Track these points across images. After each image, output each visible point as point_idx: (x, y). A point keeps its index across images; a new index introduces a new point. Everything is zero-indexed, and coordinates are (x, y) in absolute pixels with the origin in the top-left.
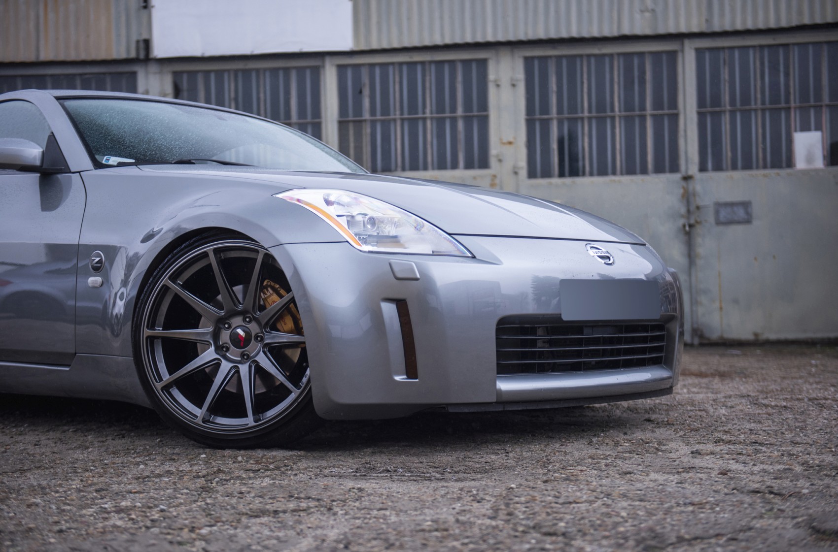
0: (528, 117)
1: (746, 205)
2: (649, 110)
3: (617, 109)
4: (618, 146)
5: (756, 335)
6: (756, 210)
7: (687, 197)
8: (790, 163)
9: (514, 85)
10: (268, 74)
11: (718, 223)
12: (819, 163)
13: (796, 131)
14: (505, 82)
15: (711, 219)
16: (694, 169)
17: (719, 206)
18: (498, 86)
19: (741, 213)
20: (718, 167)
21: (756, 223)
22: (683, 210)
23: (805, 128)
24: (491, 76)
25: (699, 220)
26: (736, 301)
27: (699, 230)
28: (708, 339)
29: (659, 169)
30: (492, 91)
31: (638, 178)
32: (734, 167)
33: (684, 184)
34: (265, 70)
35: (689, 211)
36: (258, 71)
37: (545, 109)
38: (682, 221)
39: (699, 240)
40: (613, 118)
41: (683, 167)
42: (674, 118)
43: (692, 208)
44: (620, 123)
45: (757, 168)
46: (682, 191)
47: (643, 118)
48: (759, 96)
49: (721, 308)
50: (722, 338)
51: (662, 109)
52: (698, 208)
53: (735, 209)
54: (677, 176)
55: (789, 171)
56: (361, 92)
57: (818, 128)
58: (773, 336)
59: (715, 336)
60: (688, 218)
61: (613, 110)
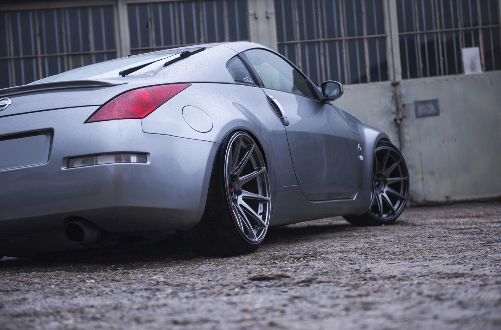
0: (279, 43)
1: (435, 102)
2: (365, 36)
3: (343, 34)
4: (345, 63)
5: (447, 197)
6: (442, 105)
7: (396, 98)
8: (461, 71)
9: (268, 18)
10: (67, 12)
11: (418, 116)
12: (479, 70)
13: (463, 47)
14: (261, 14)
15: (413, 114)
16: (399, 78)
17: (418, 103)
18: (256, 18)
19: (432, 108)
20: (414, 75)
21: (442, 114)
22: (394, 109)
23: (468, 45)
24: (251, 11)
25: (405, 115)
26: (432, 173)
27: (405, 122)
28: (416, 202)
29: (374, 79)
30: (252, 22)
31: (361, 86)
32: (425, 75)
33: (393, 88)
34: (65, 9)
35: (398, 109)
36: (59, 10)
37: (291, 36)
38: (393, 117)
39: (406, 130)
40: (340, 41)
41: (391, 76)
42: (383, 40)
43: (400, 107)
44: (345, 45)
45: (440, 74)
46: (392, 94)
47: (361, 41)
48: (438, 22)
49: (423, 179)
50: (425, 200)
51: (374, 34)
52: (404, 106)
53: (428, 105)
54: (388, 83)
55: (460, 76)
56: (147, 26)
57: (477, 45)
58: (458, 198)
59: (420, 200)
60: (398, 114)
61: (340, 35)
